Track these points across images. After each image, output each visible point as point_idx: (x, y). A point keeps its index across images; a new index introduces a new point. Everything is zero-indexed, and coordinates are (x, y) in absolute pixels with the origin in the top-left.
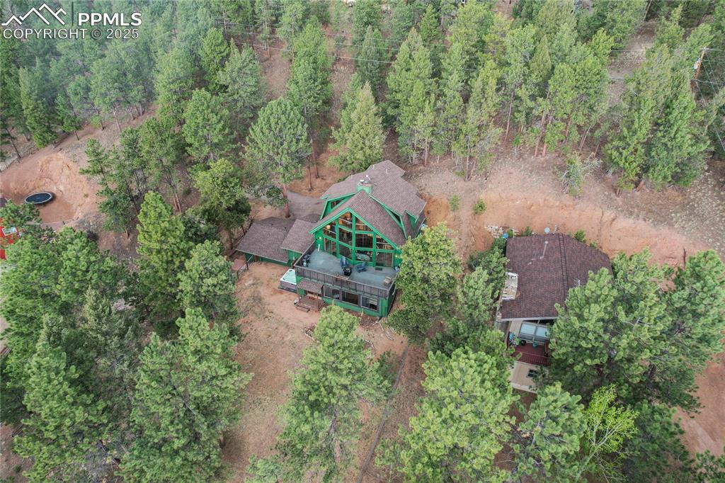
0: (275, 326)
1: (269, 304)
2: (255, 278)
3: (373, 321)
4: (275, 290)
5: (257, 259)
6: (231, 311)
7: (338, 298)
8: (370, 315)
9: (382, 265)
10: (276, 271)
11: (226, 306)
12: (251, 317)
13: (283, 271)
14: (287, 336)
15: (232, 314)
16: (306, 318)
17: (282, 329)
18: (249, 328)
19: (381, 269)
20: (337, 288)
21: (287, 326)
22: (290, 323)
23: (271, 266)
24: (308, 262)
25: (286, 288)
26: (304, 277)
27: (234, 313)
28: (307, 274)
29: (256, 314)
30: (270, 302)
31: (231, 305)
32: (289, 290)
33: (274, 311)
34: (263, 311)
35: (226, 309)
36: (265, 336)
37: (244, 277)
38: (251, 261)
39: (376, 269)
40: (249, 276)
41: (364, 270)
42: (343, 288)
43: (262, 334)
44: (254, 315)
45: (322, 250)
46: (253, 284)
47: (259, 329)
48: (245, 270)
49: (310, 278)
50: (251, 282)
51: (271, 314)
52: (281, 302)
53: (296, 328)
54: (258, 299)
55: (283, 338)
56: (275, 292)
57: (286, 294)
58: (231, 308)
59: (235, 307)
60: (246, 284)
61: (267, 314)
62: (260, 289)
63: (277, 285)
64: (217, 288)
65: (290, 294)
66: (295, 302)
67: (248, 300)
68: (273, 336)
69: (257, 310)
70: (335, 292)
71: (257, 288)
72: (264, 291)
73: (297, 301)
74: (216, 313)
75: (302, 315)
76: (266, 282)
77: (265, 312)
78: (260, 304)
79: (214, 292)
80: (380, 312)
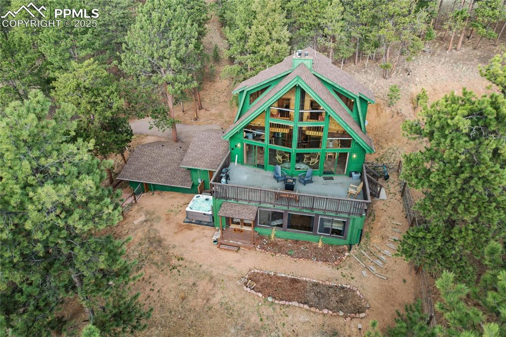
0: (191, 281)
1: (174, 247)
2: (147, 213)
3: (341, 252)
4: (180, 226)
5: (147, 188)
6: (115, 268)
7: (281, 226)
8: (332, 245)
9: (331, 173)
10: (176, 200)
11: (102, 258)
12: (148, 271)
13: (186, 200)
14: (214, 295)
15: (117, 275)
16: (239, 261)
17: (203, 285)
18: (148, 289)
19: (332, 179)
20: (280, 208)
21: (212, 278)
22: (214, 274)
23: (168, 195)
24: (227, 177)
25: (194, 221)
26: (227, 198)
27: (124, 272)
28: (231, 194)
29: (156, 264)
30: (176, 243)
31: (113, 255)
32: (199, 223)
33: (185, 256)
34: (167, 259)
35: (102, 266)
36: (178, 300)
37: (130, 213)
38: (139, 193)
39: (326, 179)
40: (138, 211)
41: (311, 181)
42: (291, 208)
43: (171, 297)
44: (154, 267)
45: (241, 162)
46: (146, 221)
47: (164, 289)
48: (131, 204)
49: (237, 200)
50: (143, 218)
51: (181, 262)
52: (193, 241)
53: (226, 279)
54: (157, 242)
55: (208, 300)
56: (180, 228)
57: (198, 229)
58: (115, 261)
59: (122, 259)
60: (136, 222)
61: (174, 262)
62: (157, 226)
63: (181, 218)
64: (76, 216)
65: (203, 229)
66: (215, 238)
67: (140, 244)
68: (190, 298)
69: (157, 258)
70: (276, 216)
71: (152, 225)
72: (164, 230)
73: (217, 235)
74: (81, 277)
75: (230, 257)
76: (164, 217)
77: (170, 259)
78: (160, 249)
79: (68, 227)
80: (348, 238)
